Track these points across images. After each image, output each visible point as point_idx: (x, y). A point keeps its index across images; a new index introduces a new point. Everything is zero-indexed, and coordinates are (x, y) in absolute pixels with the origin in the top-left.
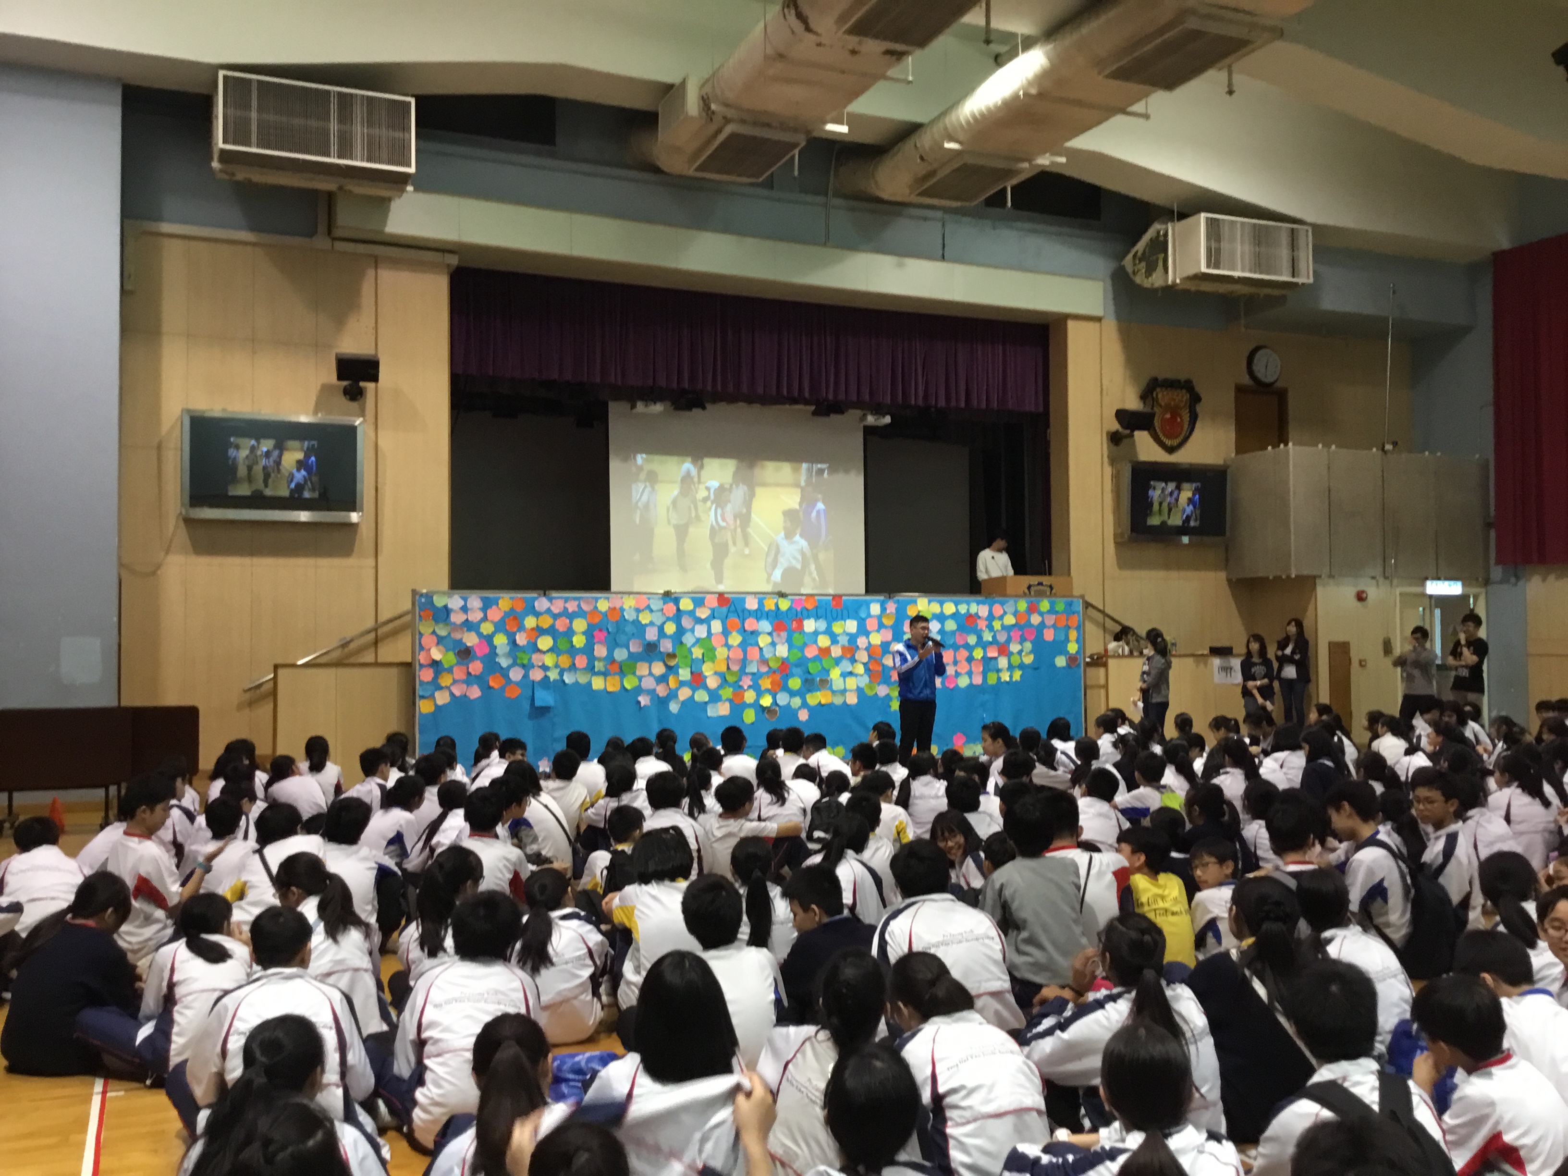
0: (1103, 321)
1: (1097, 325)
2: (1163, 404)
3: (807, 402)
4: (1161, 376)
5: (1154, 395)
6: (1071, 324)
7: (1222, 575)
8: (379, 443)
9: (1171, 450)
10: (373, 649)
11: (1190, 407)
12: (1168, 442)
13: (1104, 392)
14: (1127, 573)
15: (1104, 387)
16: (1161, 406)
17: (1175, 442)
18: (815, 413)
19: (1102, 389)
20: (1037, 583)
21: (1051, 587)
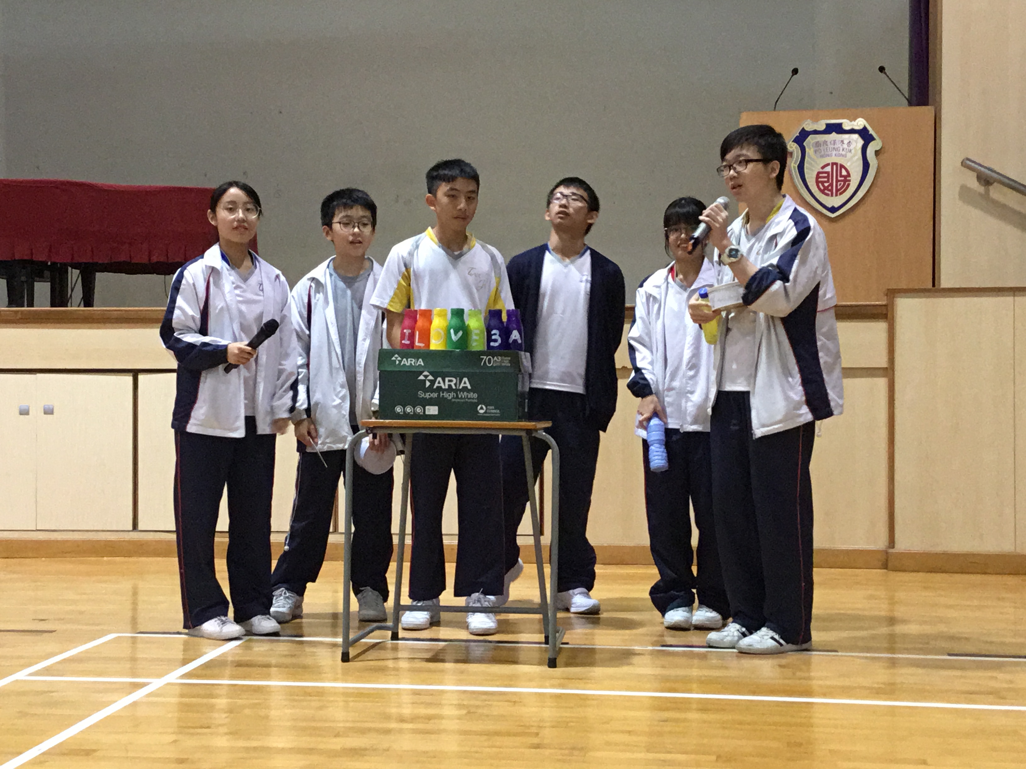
20: (823, 128)
21: (864, 134)
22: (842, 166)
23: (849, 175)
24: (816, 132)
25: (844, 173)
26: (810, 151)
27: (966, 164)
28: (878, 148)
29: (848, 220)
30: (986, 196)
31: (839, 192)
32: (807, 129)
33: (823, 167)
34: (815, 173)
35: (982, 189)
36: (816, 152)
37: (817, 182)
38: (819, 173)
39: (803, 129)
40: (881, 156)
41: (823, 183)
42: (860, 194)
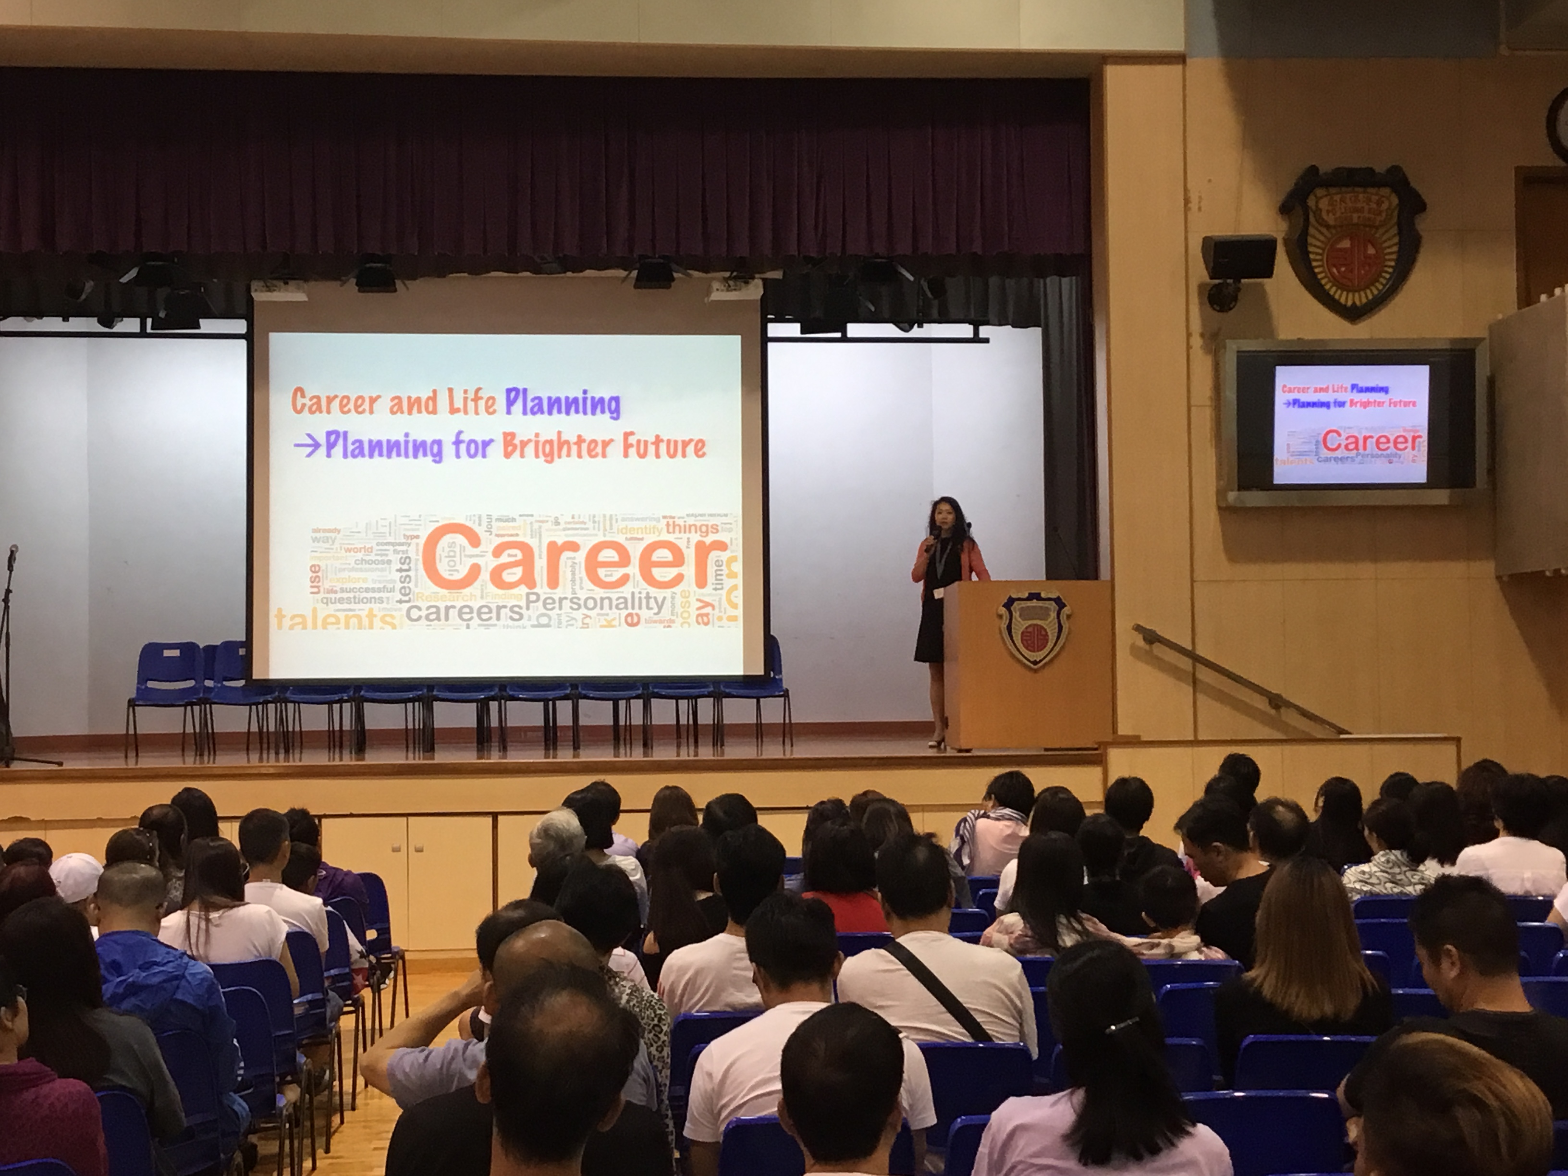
0: (1188, 60)
1: (1177, 69)
2: (1332, 223)
3: (623, 265)
4: (1325, 167)
5: (1311, 202)
6: (1112, 73)
7: (1486, 569)
9: (1353, 314)
11: (1399, 224)
12: (1345, 298)
13: (1194, 206)
14: (1252, 570)
15: (1194, 197)
16: (1328, 227)
17: (1360, 299)
18: (640, 283)
19: (1187, 201)
20: (1027, 595)
21: (1059, 602)
22: (1042, 627)
23: (1047, 635)
24: (1020, 599)
25: (1043, 633)
26: (1016, 615)
27: (1138, 628)
28: (1068, 613)
29: (1046, 670)
30: (1150, 653)
31: (1040, 649)
32: (1014, 596)
33: (1027, 628)
34: (1020, 633)
35: (1147, 647)
36: (1020, 616)
37: (1022, 640)
38: (1023, 633)
39: (1010, 598)
40: (1071, 620)
41: (1027, 641)
42: (1057, 649)
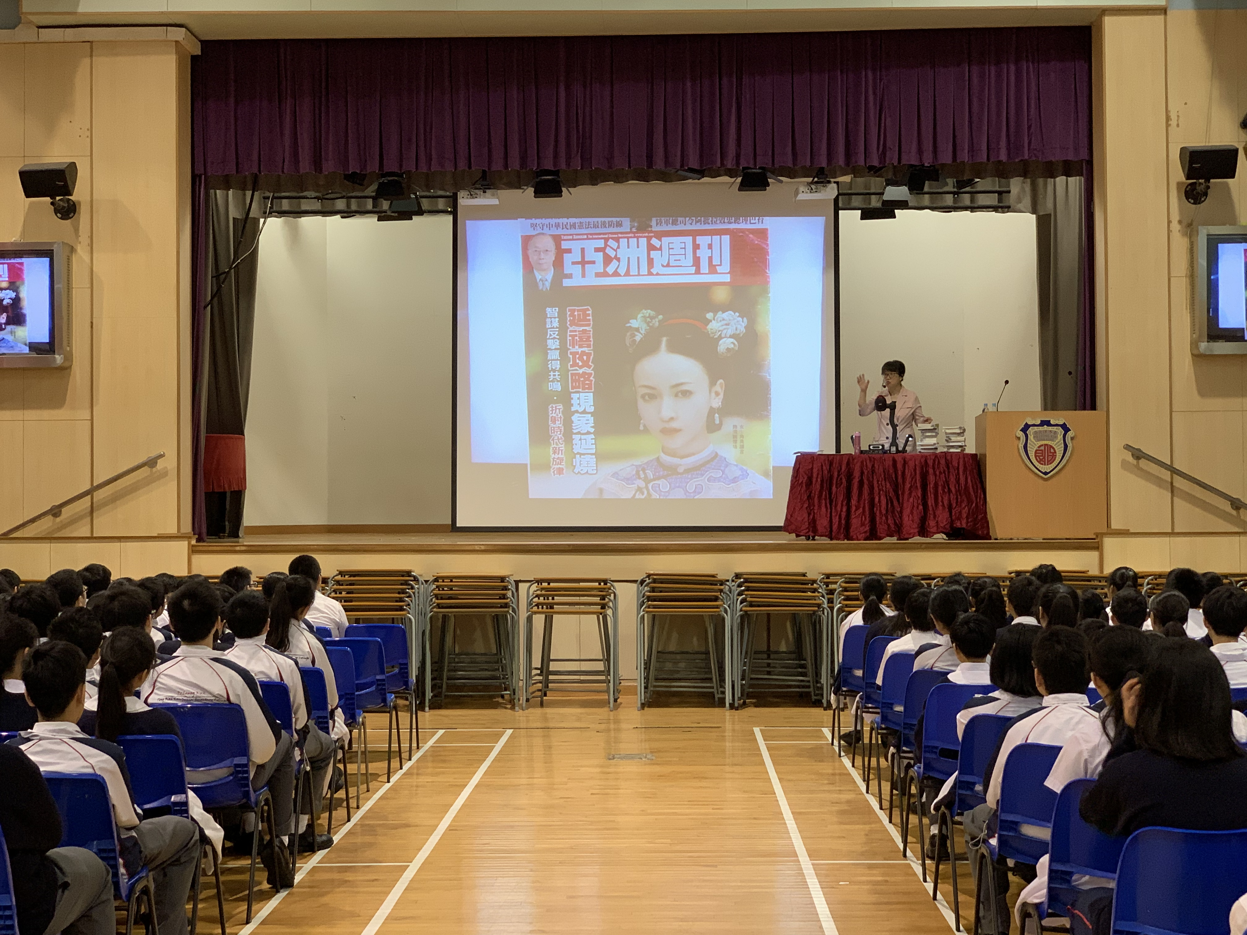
0: (1168, 12)
1: (1160, 19)
3: (731, 173)
6: (1109, 23)
8: (94, 269)
10: (88, 519)
13: (1173, 123)
14: (1218, 403)
15: (1173, 116)
18: (743, 187)
19: (1168, 119)
20: (1039, 422)
21: (1064, 427)
22: (1051, 447)
23: (1055, 452)
24: (1034, 425)
25: (1052, 451)
26: (1031, 437)
27: (1128, 447)
28: (1072, 436)
29: (1054, 479)
30: (1138, 467)
31: (1050, 462)
32: (1029, 423)
33: (1039, 447)
34: (1034, 451)
35: (1135, 462)
36: (1034, 437)
37: (1036, 456)
38: (1036, 450)
39: (1026, 423)
40: (1074, 441)
41: (1039, 456)
42: (1063, 464)
